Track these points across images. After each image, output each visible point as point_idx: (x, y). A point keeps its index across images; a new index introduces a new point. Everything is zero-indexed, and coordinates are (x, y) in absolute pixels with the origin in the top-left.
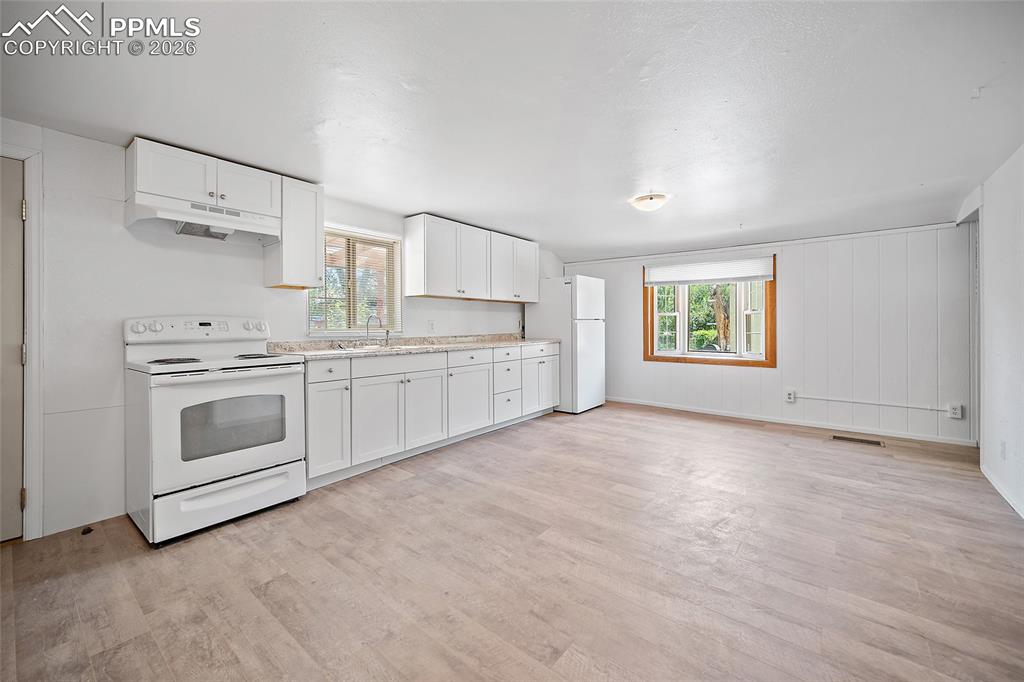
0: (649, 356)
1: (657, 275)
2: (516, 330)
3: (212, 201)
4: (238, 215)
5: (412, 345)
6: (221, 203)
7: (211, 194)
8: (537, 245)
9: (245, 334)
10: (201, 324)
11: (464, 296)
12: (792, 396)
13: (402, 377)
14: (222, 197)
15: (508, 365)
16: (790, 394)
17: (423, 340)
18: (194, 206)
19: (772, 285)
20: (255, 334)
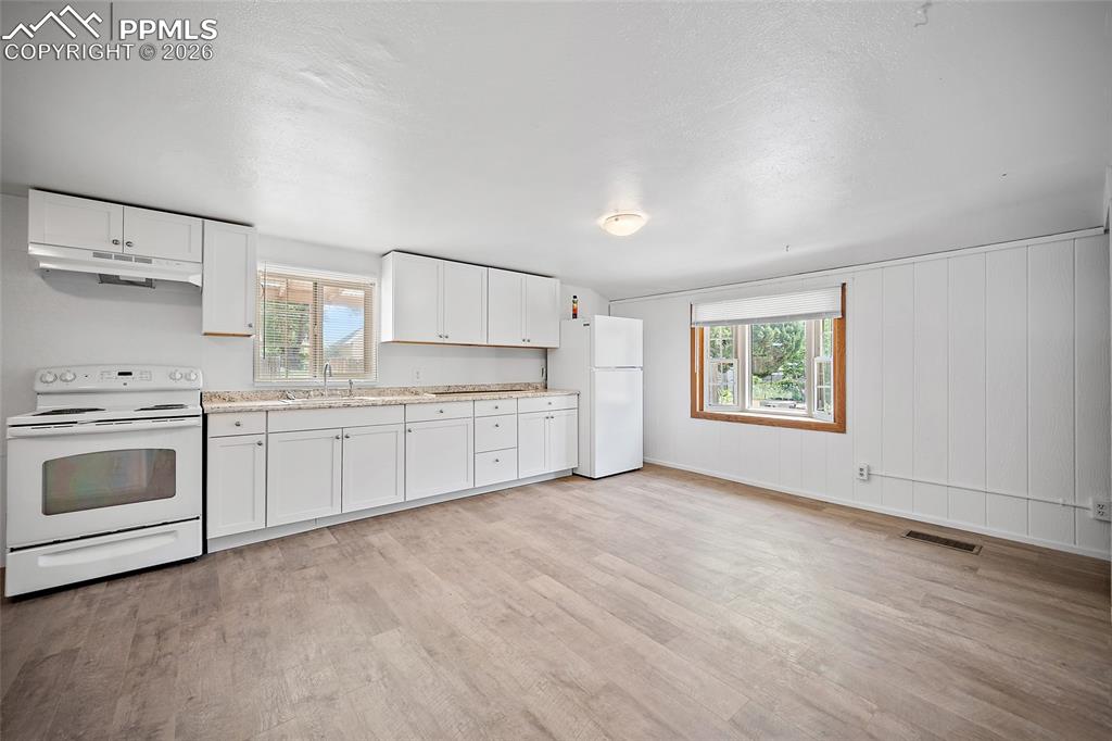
0: (697, 413)
1: (705, 313)
2: (537, 379)
3: (118, 249)
4: (149, 261)
5: (388, 395)
6: (128, 250)
7: (116, 242)
8: (558, 281)
9: (171, 384)
10: (120, 374)
11: (447, 341)
12: (865, 473)
13: (339, 432)
14: (129, 244)
15: (496, 420)
16: (861, 470)
17: (404, 391)
18: (97, 255)
19: (841, 323)
20: (184, 384)
